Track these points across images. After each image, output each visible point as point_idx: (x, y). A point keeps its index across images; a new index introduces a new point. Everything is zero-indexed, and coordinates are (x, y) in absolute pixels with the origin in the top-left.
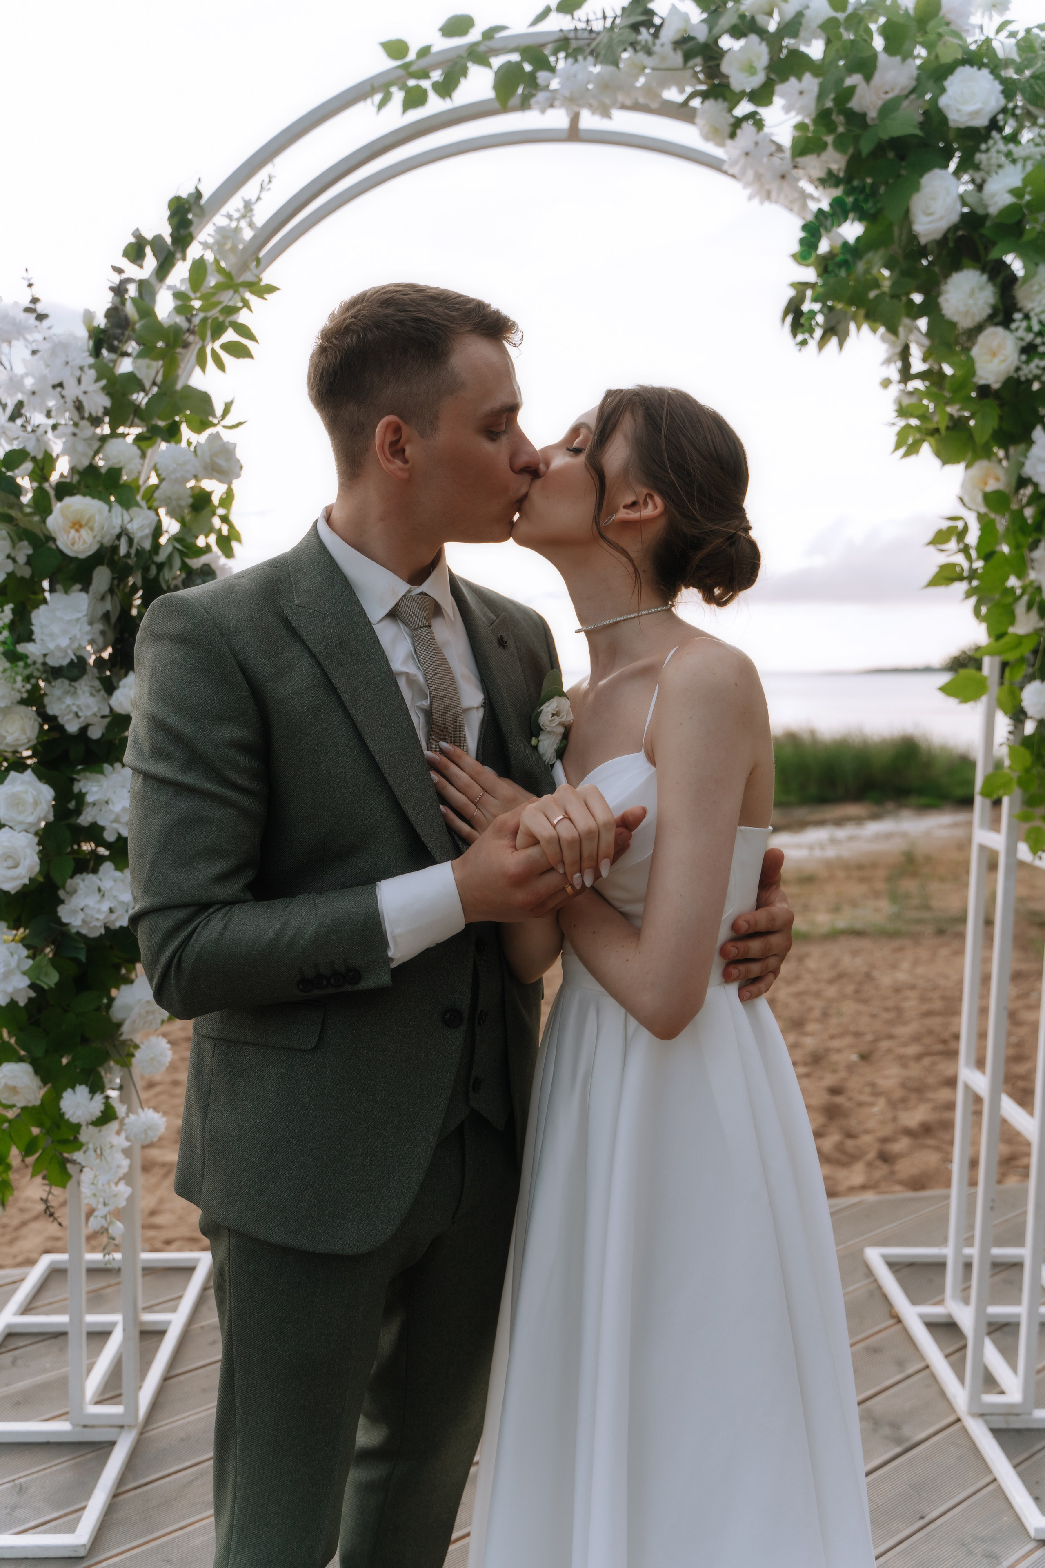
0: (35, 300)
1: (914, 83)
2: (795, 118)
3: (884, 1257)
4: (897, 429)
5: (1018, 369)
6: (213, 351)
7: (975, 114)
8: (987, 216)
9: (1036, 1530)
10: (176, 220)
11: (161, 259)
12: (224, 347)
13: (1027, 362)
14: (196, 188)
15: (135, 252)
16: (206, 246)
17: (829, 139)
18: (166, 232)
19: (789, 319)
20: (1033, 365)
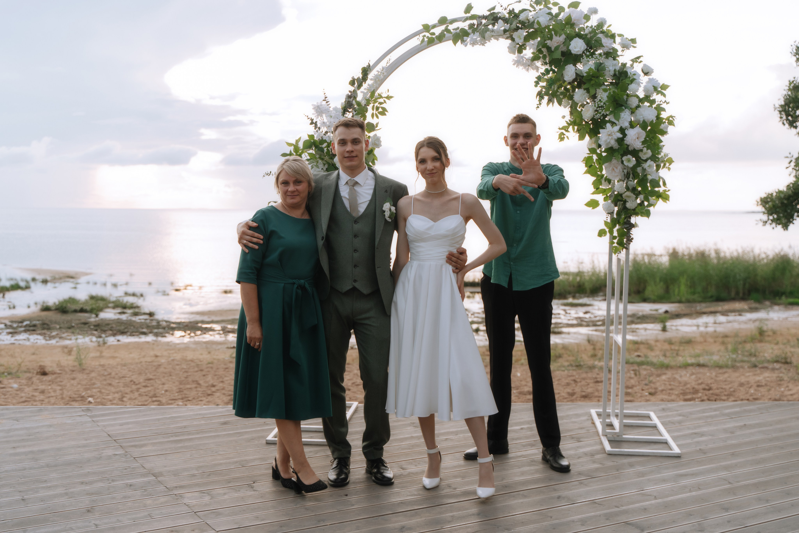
0: (326, 98)
1: (564, 41)
2: (532, 51)
3: (597, 412)
4: (559, 133)
5: (594, 116)
6: (376, 113)
7: (578, 51)
8: (583, 76)
9: (608, 451)
10: (364, 73)
11: (359, 84)
12: (379, 113)
13: (596, 114)
14: (369, 63)
15: (352, 83)
16: (371, 79)
17: (541, 56)
18: (361, 76)
19: (538, 97)
20: (597, 116)
